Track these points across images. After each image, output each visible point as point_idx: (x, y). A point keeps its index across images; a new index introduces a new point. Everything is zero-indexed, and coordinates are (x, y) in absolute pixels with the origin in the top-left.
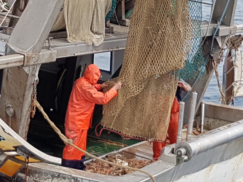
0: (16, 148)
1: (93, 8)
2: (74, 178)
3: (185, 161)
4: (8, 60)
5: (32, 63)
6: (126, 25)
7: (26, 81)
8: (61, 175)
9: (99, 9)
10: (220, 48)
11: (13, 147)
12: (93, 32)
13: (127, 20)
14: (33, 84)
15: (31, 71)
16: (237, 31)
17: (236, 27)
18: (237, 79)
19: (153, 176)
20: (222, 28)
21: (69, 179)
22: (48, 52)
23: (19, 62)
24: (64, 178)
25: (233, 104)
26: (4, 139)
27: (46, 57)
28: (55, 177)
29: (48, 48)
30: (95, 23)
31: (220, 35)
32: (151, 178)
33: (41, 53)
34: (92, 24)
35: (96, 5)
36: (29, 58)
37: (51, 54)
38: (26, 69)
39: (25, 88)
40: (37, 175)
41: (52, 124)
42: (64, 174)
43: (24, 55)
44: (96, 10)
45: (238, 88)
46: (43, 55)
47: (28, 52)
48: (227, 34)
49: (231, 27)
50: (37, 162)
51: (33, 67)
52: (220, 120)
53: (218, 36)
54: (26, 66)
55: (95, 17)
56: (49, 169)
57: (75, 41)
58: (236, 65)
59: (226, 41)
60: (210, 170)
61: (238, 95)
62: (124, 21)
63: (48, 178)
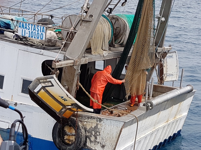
0: (72, 105)
1: (103, 38)
2: (99, 118)
3: (150, 109)
4: (67, 63)
5: (78, 64)
6: (115, 47)
7: (75, 73)
8: (92, 117)
9: (105, 38)
10: (158, 58)
11: (71, 104)
12: (103, 50)
13: (116, 45)
14: (78, 74)
15: (77, 68)
16: (165, 50)
17: (165, 48)
18: (165, 72)
19: (137, 116)
20: (158, 48)
21: (96, 119)
22: (84, 59)
23: (72, 63)
24: (94, 118)
25: (163, 84)
26: (67, 100)
27: (84, 61)
28: (89, 118)
29: (84, 57)
30: (103, 45)
31: (158, 52)
32: (136, 117)
33: (81, 59)
34: (102, 46)
35: (104, 37)
36: (76, 62)
37: (86, 60)
38: (75, 67)
39: (74, 76)
40: (80, 118)
41: (87, 93)
42: (94, 117)
43: (74, 60)
44: (104, 39)
45: (166, 77)
46: (82, 60)
47: (76, 58)
48: (161, 51)
49: (163, 48)
50: (81, 111)
51: (78, 66)
52: (158, 92)
53: (157, 52)
54: (75, 66)
55: (104, 43)
56: (86, 115)
57: (95, 54)
58: (164, 66)
59: (160, 55)
60: (159, 114)
61: (166, 80)
62: (115, 45)
63: (86, 119)
